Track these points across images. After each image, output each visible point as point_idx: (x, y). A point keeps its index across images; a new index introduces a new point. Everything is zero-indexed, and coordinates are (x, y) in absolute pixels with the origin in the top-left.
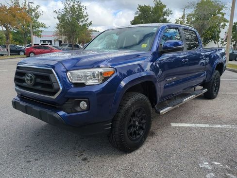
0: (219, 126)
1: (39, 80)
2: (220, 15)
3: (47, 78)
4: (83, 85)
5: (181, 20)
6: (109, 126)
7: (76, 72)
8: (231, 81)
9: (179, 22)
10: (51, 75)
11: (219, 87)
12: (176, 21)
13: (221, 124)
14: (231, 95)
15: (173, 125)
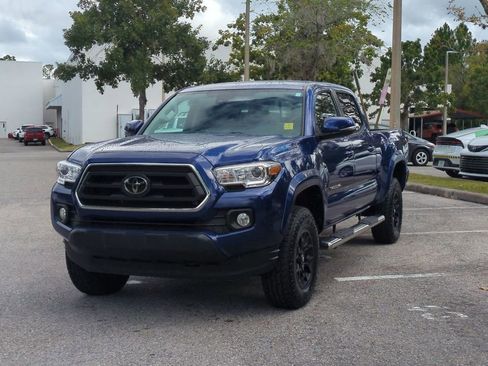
0: (420, 275)
1: (159, 185)
2: (354, 23)
3: (185, 180)
4: (241, 188)
5: (236, 31)
6: (275, 255)
7: (224, 170)
8: (419, 211)
9: (231, 40)
10: (190, 174)
11: (401, 218)
12: (220, 36)
13: (422, 273)
14: (426, 235)
15: (340, 279)
